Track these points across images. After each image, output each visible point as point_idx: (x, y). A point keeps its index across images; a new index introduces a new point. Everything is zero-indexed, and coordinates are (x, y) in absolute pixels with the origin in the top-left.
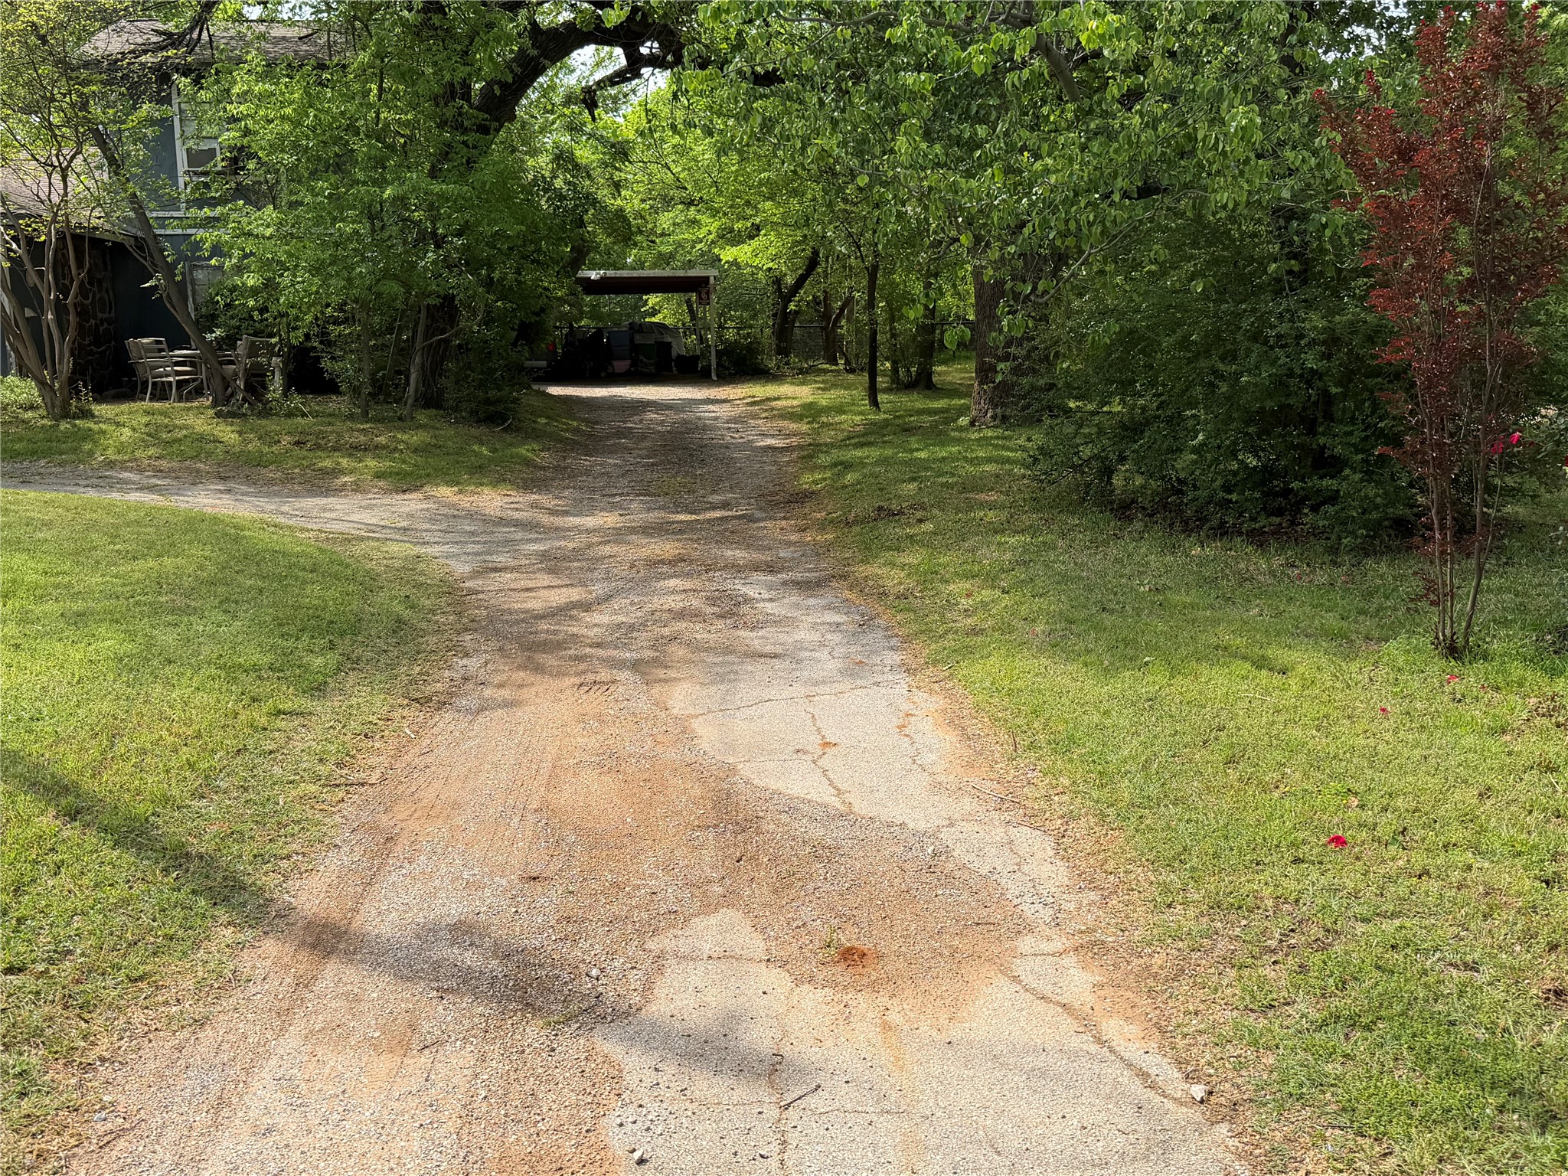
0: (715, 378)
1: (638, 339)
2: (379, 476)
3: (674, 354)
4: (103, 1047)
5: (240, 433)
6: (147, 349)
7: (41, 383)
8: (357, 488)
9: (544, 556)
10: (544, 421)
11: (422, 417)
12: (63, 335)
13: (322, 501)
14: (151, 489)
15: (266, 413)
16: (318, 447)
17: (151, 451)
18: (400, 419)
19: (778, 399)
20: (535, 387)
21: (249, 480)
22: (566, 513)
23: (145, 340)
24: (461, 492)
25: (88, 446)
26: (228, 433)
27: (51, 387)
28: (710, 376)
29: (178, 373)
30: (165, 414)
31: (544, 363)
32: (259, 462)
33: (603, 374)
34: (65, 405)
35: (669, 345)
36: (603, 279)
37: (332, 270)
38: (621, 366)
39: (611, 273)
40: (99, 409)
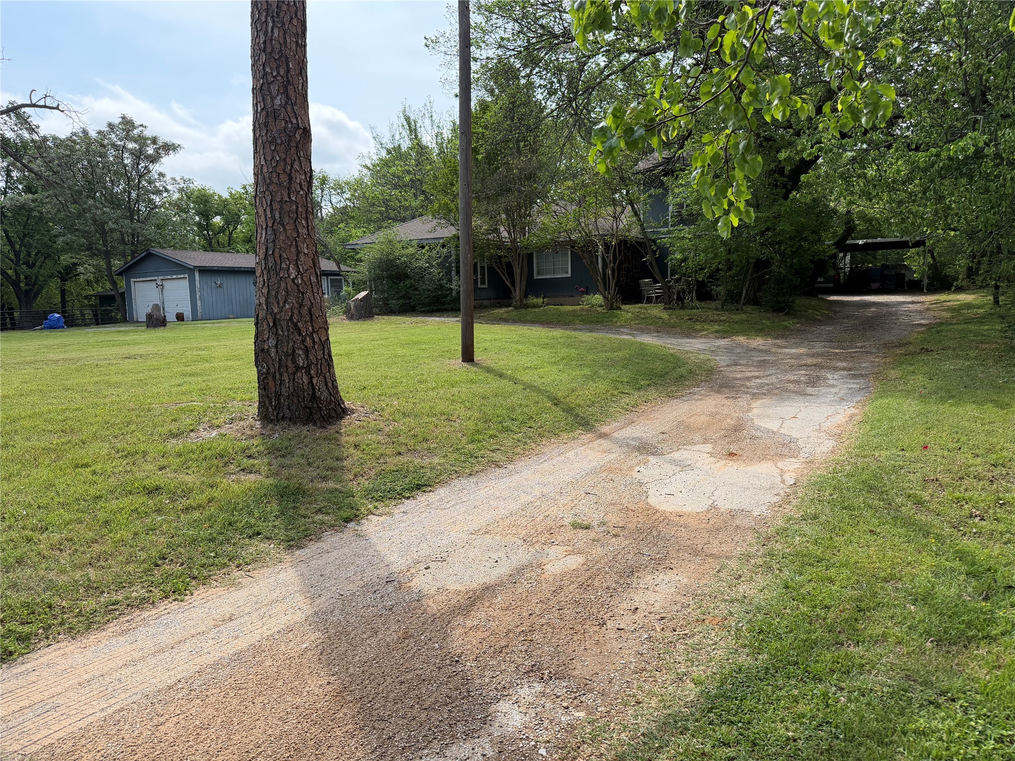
0: (925, 291)
1: (886, 272)
2: (717, 332)
3: (907, 279)
4: (543, 443)
5: (670, 315)
6: (647, 284)
7: (604, 297)
8: (706, 336)
9: (760, 361)
10: (811, 311)
11: (748, 308)
12: (613, 278)
13: (688, 340)
14: (631, 335)
15: (683, 308)
16: (697, 321)
17: (637, 322)
18: (737, 310)
19: (949, 301)
20: (820, 296)
21: (668, 333)
22: (785, 347)
23: (647, 280)
24: (747, 338)
25: (615, 320)
26: (665, 315)
27: (607, 298)
28: (922, 290)
29: (657, 293)
30: (645, 308)
31: (832, 285)
32: (674, 326)
33: (865, 290)
34: (612, 304)
35: (904, 275)
36: (865, 244)
37: (710, 250)
38: (875, 286)
39: (870, 241)
40: (623, 307)
